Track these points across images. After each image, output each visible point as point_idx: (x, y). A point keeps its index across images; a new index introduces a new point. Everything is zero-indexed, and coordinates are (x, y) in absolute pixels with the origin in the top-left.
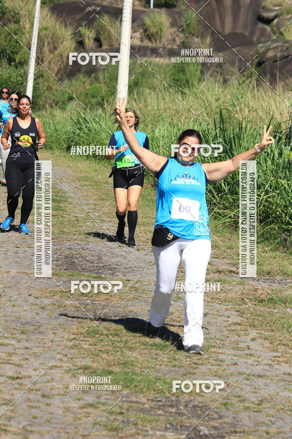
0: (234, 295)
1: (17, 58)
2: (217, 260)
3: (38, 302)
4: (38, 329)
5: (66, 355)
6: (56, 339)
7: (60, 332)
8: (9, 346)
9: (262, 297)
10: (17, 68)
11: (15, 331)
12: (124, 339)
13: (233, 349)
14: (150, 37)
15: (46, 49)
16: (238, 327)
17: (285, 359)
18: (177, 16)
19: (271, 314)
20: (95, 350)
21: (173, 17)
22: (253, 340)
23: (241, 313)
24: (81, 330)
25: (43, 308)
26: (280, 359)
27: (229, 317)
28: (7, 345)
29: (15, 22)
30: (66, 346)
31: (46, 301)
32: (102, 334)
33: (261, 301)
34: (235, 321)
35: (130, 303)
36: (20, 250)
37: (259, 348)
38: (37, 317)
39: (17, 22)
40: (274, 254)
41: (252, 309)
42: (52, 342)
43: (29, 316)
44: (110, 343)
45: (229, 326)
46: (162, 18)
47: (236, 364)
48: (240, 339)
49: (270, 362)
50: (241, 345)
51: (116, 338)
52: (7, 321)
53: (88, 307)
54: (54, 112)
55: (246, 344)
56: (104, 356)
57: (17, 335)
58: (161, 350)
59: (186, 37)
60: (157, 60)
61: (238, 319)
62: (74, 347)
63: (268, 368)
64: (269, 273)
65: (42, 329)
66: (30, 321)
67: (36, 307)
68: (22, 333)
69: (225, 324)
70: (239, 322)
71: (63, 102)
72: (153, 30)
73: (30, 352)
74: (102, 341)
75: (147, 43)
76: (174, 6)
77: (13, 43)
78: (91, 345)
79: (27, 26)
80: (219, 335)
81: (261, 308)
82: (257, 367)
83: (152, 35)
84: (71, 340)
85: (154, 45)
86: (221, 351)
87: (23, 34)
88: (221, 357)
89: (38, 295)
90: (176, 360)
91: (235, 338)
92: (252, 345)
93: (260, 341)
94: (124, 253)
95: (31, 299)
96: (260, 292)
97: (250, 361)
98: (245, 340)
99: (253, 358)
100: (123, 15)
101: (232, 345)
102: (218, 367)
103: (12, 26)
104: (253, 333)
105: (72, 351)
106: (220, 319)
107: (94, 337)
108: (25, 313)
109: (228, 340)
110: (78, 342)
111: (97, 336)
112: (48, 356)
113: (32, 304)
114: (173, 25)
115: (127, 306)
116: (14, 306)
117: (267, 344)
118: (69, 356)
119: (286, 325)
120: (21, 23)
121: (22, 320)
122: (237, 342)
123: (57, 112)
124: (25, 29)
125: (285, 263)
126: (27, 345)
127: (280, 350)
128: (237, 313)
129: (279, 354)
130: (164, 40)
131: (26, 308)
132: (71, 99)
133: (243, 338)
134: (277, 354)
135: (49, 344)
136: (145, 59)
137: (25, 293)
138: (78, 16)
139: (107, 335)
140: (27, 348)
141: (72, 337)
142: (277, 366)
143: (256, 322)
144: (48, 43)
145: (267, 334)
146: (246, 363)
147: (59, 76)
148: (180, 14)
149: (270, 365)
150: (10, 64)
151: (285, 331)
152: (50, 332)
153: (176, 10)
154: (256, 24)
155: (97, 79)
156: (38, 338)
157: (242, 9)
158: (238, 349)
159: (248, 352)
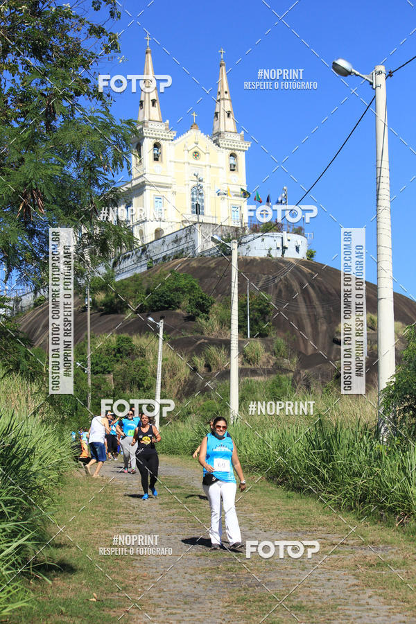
0: (348, 562)
1: (145, 384)
2: (330, 535)
3: (193, 578)
4: (197, 599)
5: (224, 620)
6: (213, 607)
7: (216, 602)
8: (177, 615)
9: (372, 562)
10: (145, 392)
11: (180, 603)
12: (268, 603)
13: (356, 605)
14: (249, 361)
15: (167, 375)
16: (357, 588)
17: (399, 610)
18: (269, 343)
19: (381, 575)
20: (247, 614)
21: (267, 344)
22: (370, 597)
23: (357, 576)
24: (232, 599)
25: (198, 583)
26: (395, 611)
27: (347, 580)
28: (176, 614)
29: (142, 356)
30: (223, 612)
31: (200, 577)
32: (250, 601)
33: (371, 566)
34: (353, 583)
35: (266, 575)
36: (172, 537)
37: (376, 603)
38: (195, 591)
39: (143, 356)
40: (374, 527)
41: (364, 573)
42: (211, 609)
43: (188, 589)
44: (258, 608)
45: (349, 587)
46: (258, 345)
47: (360, 617)
48: (360, 597)
49: (387, 614)
50: (362, 602)
51: (261, 604)
52: (171, 595)
53: (235, 580)
54: (177, 424)
55: (365, 601)
56: (255, 618)
57: (182, 606)
58: (299, 610)
59: (278, 359)
60: (256, 378)
61: (356, 582)
62: (228, 613)
63: (386, 618)
64: (373, 543)
65: (200, 600)
66: (190, 593)
67: (193, 582)
68: (185, 603)
69: (346, 586)
70: (357, 584)
71: (183, 416)
72: (251, 355)
73: (195, 618)
74: (250, 606)
75: (247, 366)
76: (267, 335)
77: (140, 372)
78: (242, 610)
79: (151, 359)
80: (342, 595)
81: (372, 572)
82: (377, 618)
83: (251, 359)
84: (225, 607)
85: (253, 367)
86: (346, 608)
87: (149, 364)
88: (347, 612)
89: (192, 572)
90: (313, 618)
91: (356, 597)
92: (370, 601)
93: (376, 597)
94: (254, 535)
95: (188, 576)
96: (368, 558)
97: (372, 613)
98: (364, 598)
99: (373, 612)
100: (232, 345)
101: (355, 603)
102: (347, 621)
103: (140, 359)
104: (369, 592)
105: (228, 616)
106: (342, 583)
107: (243, 603)
108: (185, 588)
109: (351, 598)
110: (231, 608)
111: (245, 603)
112: (210, 621)
113: (189, 580)
114: (267, 350)
115: (265, 577)
116: (175, 582)
117: (382, 599)
118: (226, 620)
119: (394, 584)
120: (146, 356)
121: (184, 593)
122: (358, 600)
123: (180, 425)
124: (149, 360)
125: (384, 534)
126: (191, 613)
127: (393, 604)
128: (353, 577)
129: (393, 607)
130: (260, 363)
131: (185, 584)
132: (189, 413)
133: (362, 596)
134: (391, 607)
135: (209, 611)
136: (246, 378)
137: (181, 571)
138: (191, 348)
139: (254, 602)
140: (192, 616)
141: (226, 604)
142: (393, 617)
143: (370, 583)
144: (169, 370)
145: (380, 591)
146: (368, 616)
147: (179, 396)
148: (272, 341)
149: (388, 616)
150: (139, 389)
151: (394, 588)
152: (208, 602)
153: (269, 338)
154: (333, 345)
155: (209, 397)
156: (199, 607)
157: (321, 335)
158: (360, 605)
159: (368, 607)
